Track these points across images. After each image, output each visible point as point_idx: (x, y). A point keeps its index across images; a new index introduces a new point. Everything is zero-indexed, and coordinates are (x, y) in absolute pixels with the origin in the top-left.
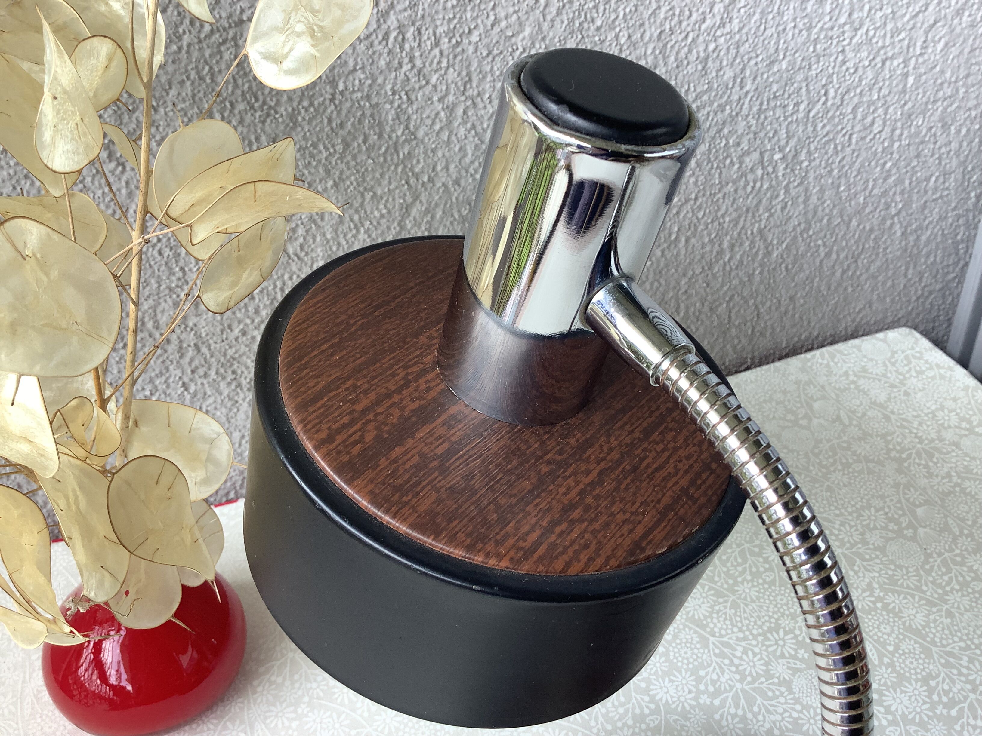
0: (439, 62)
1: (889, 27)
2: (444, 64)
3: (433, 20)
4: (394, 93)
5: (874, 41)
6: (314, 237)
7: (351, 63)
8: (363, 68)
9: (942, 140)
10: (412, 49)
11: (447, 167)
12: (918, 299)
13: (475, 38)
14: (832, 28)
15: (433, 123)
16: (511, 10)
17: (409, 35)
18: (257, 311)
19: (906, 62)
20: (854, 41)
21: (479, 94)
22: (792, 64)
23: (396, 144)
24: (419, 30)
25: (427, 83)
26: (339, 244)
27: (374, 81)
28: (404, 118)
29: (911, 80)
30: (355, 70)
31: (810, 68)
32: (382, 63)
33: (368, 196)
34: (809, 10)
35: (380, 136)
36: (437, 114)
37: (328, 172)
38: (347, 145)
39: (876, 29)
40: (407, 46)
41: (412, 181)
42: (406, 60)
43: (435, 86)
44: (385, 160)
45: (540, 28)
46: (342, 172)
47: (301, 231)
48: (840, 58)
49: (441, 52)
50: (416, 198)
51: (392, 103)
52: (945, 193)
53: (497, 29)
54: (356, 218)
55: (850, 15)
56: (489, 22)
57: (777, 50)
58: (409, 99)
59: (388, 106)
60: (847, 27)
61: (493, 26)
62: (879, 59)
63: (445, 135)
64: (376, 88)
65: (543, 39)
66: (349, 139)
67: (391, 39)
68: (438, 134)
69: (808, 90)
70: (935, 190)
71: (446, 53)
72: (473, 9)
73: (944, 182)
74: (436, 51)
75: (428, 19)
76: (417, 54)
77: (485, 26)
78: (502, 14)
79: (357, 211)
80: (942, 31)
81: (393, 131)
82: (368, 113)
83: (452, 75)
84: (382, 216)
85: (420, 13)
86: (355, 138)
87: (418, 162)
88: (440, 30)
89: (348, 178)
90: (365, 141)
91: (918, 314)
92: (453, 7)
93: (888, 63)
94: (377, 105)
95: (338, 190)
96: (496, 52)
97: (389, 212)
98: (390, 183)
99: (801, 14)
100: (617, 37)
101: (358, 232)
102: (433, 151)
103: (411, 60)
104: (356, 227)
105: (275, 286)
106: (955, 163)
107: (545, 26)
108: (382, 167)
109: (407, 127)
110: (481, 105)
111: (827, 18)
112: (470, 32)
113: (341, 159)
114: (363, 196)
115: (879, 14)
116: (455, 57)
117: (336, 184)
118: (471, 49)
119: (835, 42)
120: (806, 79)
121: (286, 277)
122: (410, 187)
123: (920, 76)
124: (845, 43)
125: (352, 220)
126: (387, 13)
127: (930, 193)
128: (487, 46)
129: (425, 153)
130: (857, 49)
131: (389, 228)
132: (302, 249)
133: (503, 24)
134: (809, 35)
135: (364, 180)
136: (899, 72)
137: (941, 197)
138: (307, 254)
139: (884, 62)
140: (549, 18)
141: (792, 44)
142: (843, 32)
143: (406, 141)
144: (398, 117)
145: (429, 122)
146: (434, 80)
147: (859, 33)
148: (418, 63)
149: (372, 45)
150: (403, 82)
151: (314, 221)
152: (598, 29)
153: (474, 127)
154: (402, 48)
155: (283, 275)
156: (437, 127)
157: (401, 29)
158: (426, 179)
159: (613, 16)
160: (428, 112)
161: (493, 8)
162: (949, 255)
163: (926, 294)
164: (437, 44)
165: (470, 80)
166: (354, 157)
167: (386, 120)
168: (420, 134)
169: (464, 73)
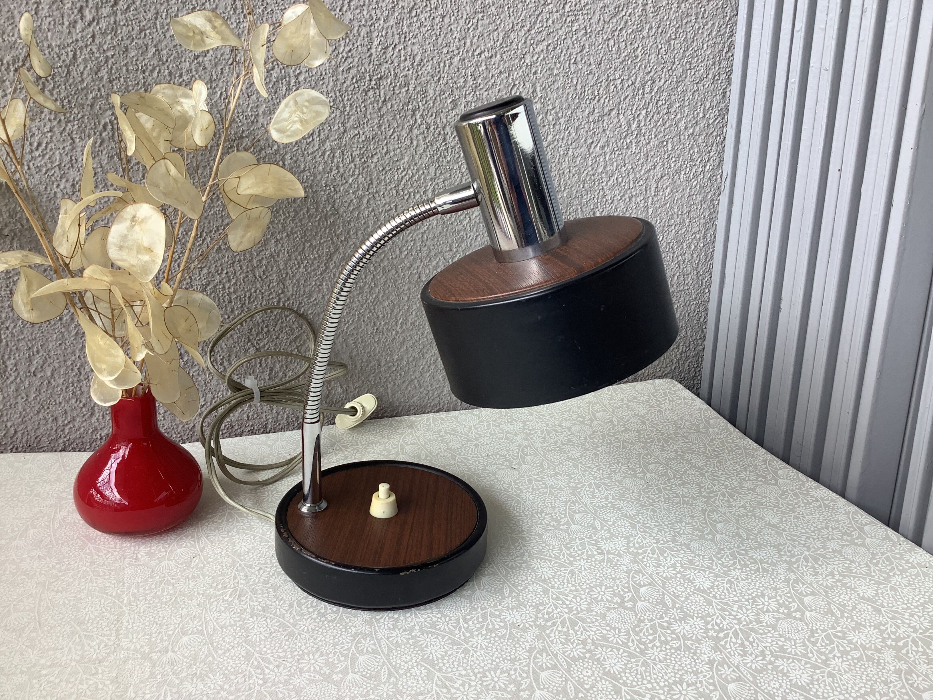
0: (354, 171)
1: (631, 177)
2: (357, 173)
3: (351, 147)
4: (326, 186)
5: (623, 184)
6: (272, 267)
7: (302, 166)
8: (309, 170)
9: (678, 252)
10: (338, 162)
11: (356, 233)
12: (678, 361)
13: (375, 160)
14: (594, 175)
15: (349, 206)
16: (397, 146)
17: (337, 154)
18: (232, 311)
19: (645, 200)
20: (609, 184)
21: (377, 192)
22: (570, 195)
23: (326, 215)
24: (343, 152)
25: (346, 182)
26: (287, 273)
27: (315, 178)
28: (331, 201)
29: (650, 211)
30: (304, 170)
31: (582, 197)
32: (321, 168)
33: (307, 245)
34: (578, 162)
35: (317, 210)
36: (352, 200)
37: (284, 228)
38: (296, 213)
39: (623, 178)
40: (335, 160)
41: (335, 239)
42: (334, 168)
43: (351, 184)
44: (319, 224)
45: (413, 158)
46: (292, 229)
47: (264, 262)
48: (601, 193)
49: (355, 165)
50: (336, 250)
51: (325, 191)
52: (686, 288)
53: (388, 156)
54: (299, 257)
55: (604, 168)
56: (384, 152)
57: (559, 185)
58: (335, 190)
59: (322, 193)
60: (603, 175)
61: (386, 154)
62: (627, 196)
63: (356, 214)
64: (316, 182)
65: (416, 164)
66: (298, 209)
67: (326, 156)
68: (352, 212)
69: (582, 210)
70: (679, 285)
71: (358, 166)
72: (374, 144)
73: (684, 280)
74: (352, 165)
75: (348, 147)
76: (341, 165)
77: (381, 154)
78: (392, 148)
79: (300, 254)
80: (666, 182)
81: (325, 207)
82: (310, 196)
83: (361, 179)
84: (315, 259)
85: (344, 143)
86: (302, 209)
87: (339, 228)
88: (355, 153)
89: (296, 233)
90: (307, 212)
91: (680, 372)
92: (363, 141)
93: (634, 199)
94: (316, 191)
95: (289, 240)
96: (387, 169)
97: (319, 256)
98: (321, 239)
99: (572, 165)
100: (460, 168)
101: (299, 267)
102: (348, 222)
103: (338, 168)
104: (298, 263)
105: (245, 296)
106: (689, 268)
107: (417, 157)
108: (317, 228)
109: (333, 206)
110: (378, 198)
111: (590, 169)
112: (372, 156)
113: (293, 220)
114: (304, 244)
115: (624, 169)
116: (363, 169)
117: (288, 235)
118: (373, 165)
119: (597, 183)
120: (580, 204)
121: (253, 291)
122: (333, 243)
123: (656, 209)
124: (603, 184)
125: (296, 259)
126: (325, 141)
127: (675, 286)
128: (382, 165)
129: (343, 222)
130: (612, 189)
131: (319, 266)
132: (264, 274)
133: (392, 154)
134: (579, 177)
135: (305, 235)
136: (642, 205)
137: (683, 290)
138: (267, 277)
139: (630, 198)
140: (419, 153)
141: (569, 182)
142: (602, 178)
143: (332, 214)
144: (328, 200)
145: (346, 205)
146: (350, 181)
147: (612, 179)
148: (342, 170)
149: (315, 158)
150: (332, 180)
151: (273, 257)
152: (448, 162)
153: (373, 210)
154: (332, 161)
155: (251, 289)
156: (351, 208)
157: (332, 150)
158: (343, 239)
159: (457, 156)
160: (346, 199)
161: (386, 144)
162: (697, 332)
163: (684, 358)
164: (353, 161)
165: (372, 183)
166: (301, 221)
167: (321, 201)
168: (341, 211)
169: (368, 179)
